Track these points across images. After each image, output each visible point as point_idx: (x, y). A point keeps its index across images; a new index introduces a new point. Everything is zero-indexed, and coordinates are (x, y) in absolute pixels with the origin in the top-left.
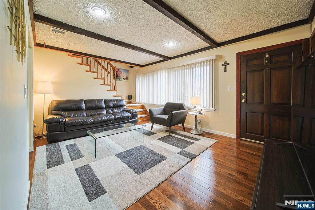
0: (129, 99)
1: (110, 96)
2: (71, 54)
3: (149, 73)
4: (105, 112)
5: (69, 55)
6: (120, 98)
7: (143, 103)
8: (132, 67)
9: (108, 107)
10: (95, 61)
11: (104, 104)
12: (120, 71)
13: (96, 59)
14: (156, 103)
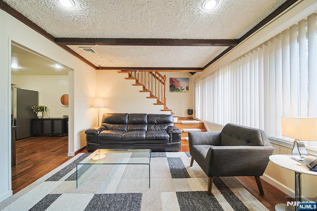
0: (189, 114)
1: (157, 110)
2: (120, 71)
3: (207, 76)
4: (146, 128)
5: (119, 72)
6: (168, 113)
7: (203, 121)
8: (193, 73)
9: (150, 123)
10: (150, 73)
11: (146, 119)
12: (178, 81)
13: (150, 71)
14: (216, 122)
